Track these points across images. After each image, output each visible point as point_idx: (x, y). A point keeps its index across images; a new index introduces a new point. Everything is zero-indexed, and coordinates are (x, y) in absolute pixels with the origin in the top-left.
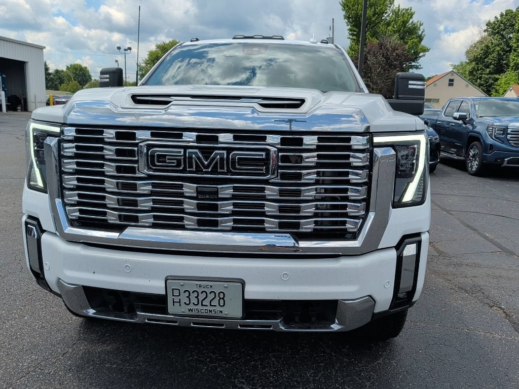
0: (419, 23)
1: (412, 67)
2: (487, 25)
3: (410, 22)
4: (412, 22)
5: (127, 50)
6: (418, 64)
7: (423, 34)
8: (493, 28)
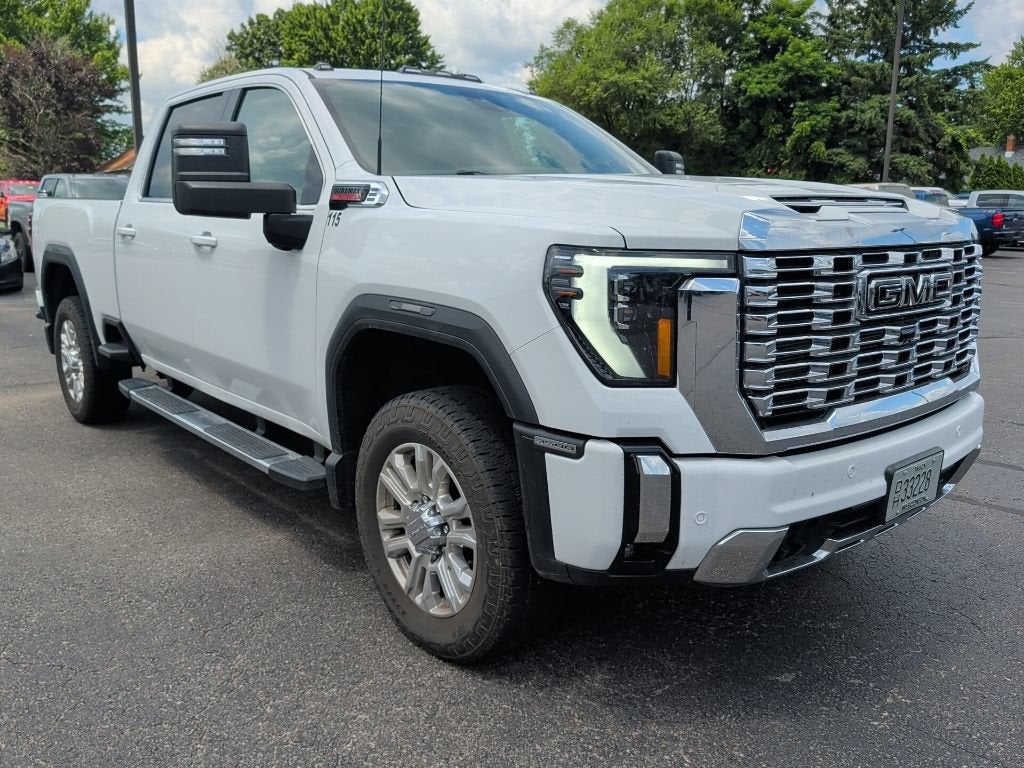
0: (105, 19)
1: (109, 109)
2: (229, 38)
3: (87, 14)
4: (91, 14)
6: (121, 105)
7: (118, 41)
8: (242, 45)
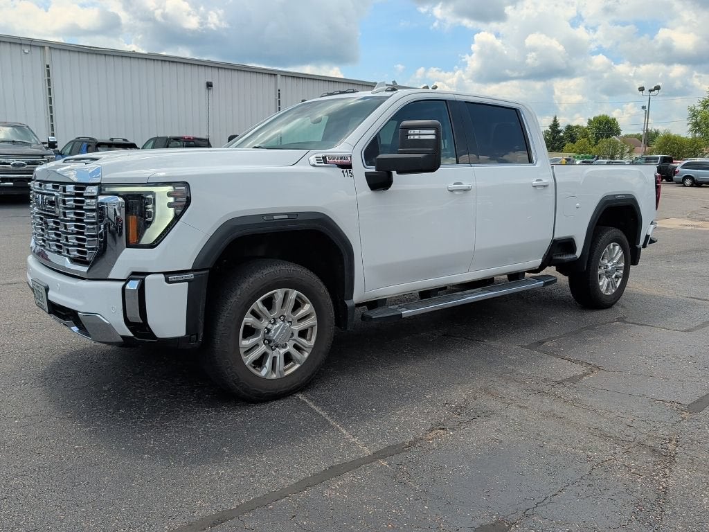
5: (654, 91)
